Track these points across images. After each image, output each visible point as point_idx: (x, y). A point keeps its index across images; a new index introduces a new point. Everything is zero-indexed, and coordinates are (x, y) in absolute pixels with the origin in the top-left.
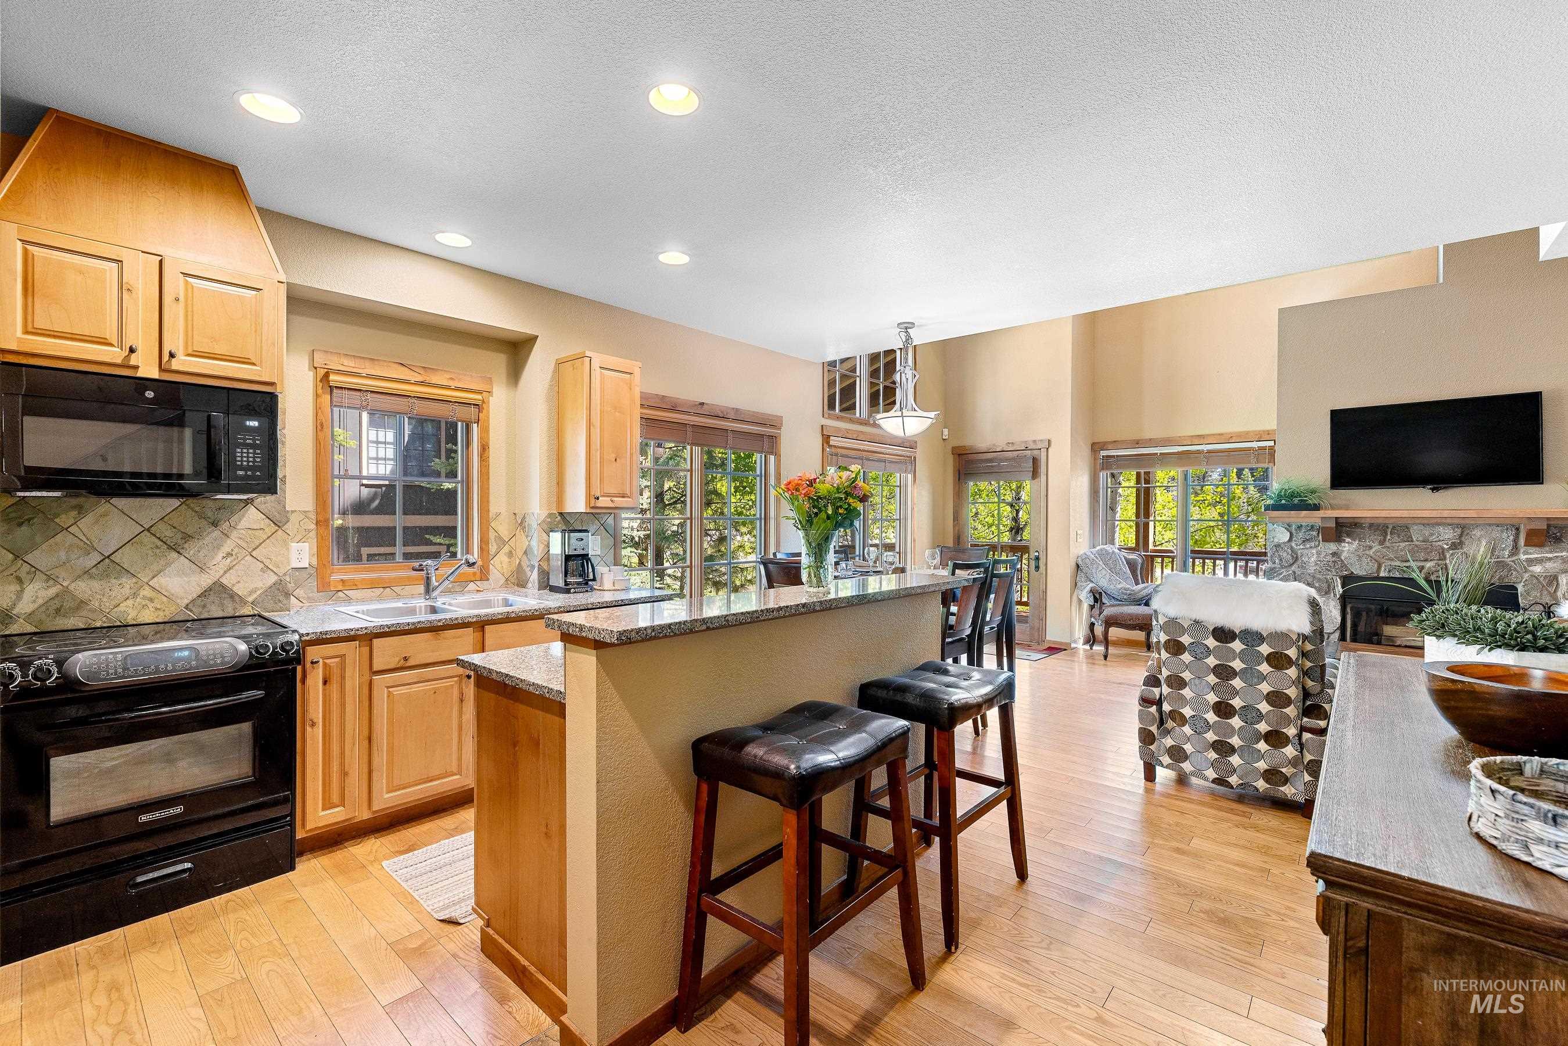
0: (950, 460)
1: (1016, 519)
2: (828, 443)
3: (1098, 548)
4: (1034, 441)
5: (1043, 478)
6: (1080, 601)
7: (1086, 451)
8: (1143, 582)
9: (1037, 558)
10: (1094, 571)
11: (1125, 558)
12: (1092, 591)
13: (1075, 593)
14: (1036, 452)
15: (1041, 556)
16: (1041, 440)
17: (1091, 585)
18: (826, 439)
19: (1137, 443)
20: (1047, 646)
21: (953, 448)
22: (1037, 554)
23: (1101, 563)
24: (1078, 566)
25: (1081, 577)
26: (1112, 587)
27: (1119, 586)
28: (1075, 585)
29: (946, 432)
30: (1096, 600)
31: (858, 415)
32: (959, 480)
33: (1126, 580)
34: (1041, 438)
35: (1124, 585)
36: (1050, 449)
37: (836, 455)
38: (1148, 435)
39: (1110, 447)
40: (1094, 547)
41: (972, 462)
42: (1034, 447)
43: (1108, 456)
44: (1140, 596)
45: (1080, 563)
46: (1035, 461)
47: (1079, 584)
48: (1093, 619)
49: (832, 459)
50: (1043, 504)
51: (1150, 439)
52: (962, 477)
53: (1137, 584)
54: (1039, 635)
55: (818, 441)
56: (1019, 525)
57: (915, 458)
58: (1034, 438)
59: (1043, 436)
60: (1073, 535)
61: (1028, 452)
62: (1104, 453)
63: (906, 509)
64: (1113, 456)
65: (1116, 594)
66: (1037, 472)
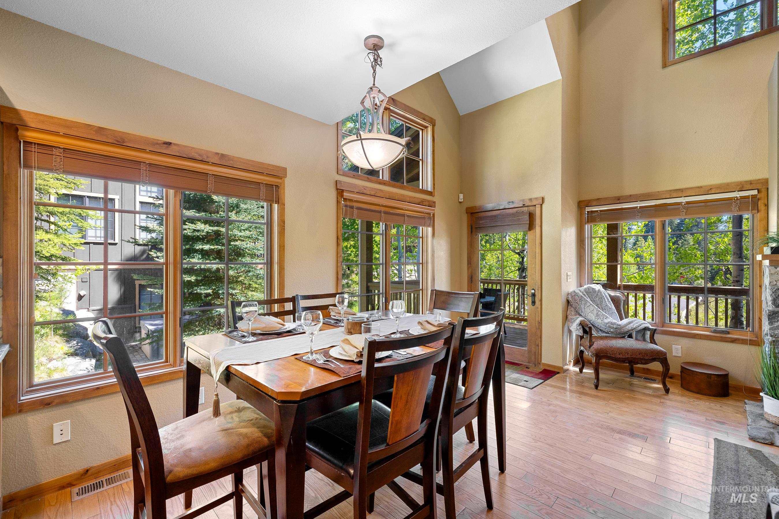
0: (465, 217)
1: (522, 263)
2: (342, 196)
3: (586, 287)
4: (531, 200)
5: (538, 229)
6: (570, 332)
7: (574, 207)
8: (626, 318)
9: (534, 295)
10: (582, 306)
11: (610, 296)
12: (582, 325)
13: (566, 325)
14: (532, 208)
15: (536, 293)
16: (536, 198)
17: (581, 319)
18: (340, 192)
19: (619, 200)
20: (541, 368)
21: (467, 209)
22: (533, 291)
23: (589, 300)
24: (568, 302)
25: (571, 312)
26: (599, 321)
27: (606, 321)
28: (566, 318)
29: (461, 196)
30: (585, 331)
31: (381, 178)
32: (471, 233)
33: (611, 314)
34: (536, 196)
35: (610, 319)
36: (544, 206)
37: (352, 207)
38: (628, 191)
39: (594, 204)
40: (581, 286)
41: (481, 218)
42: (530, 204)
43: (592, 212)
44: (626, 330)
45: (570, 299)
46: (531, 216)
47: (570, 317)
48: (582, 348)
49: (346, 211)
50: (538, 250)
51: (631, 196)
52: (474, 230)
53: (621, 319)
54: (535, 358)
55: (333, 194)
56: (524, 267)
57: (434, 215)
58: (530, 197)
59: (537, 194)
60: (564, 277)
61: (525, 209)
62: (588, 209)
63: (427, 256)
64: (597, 211)
65: (603, 327)
66: (533, 224)
